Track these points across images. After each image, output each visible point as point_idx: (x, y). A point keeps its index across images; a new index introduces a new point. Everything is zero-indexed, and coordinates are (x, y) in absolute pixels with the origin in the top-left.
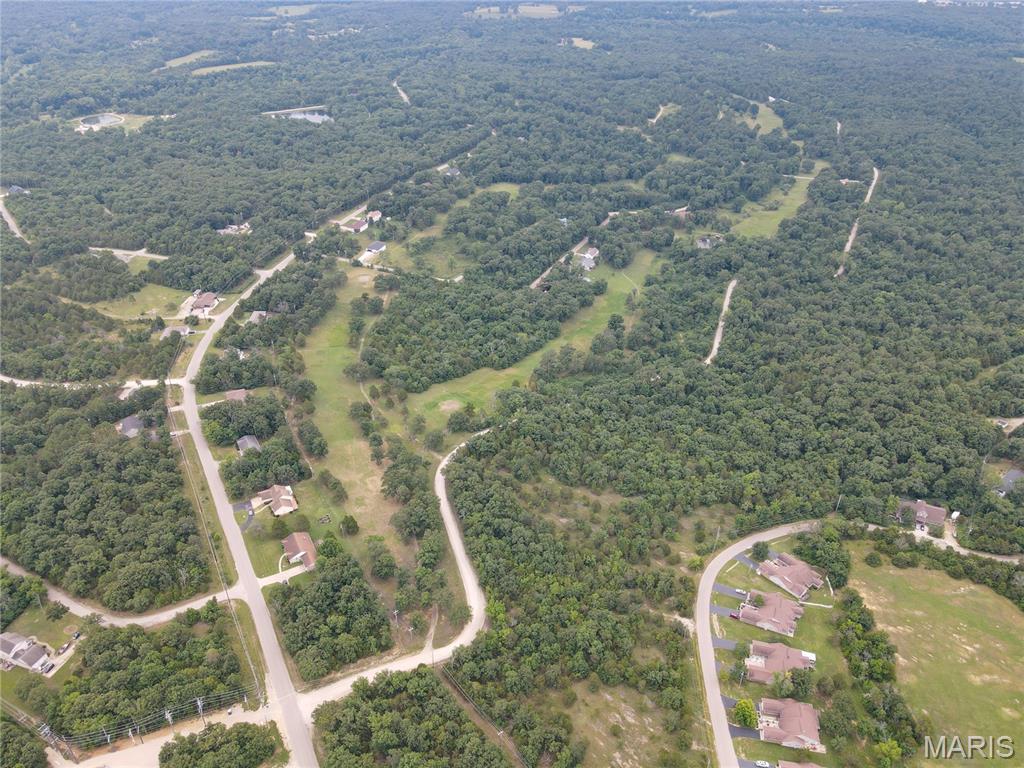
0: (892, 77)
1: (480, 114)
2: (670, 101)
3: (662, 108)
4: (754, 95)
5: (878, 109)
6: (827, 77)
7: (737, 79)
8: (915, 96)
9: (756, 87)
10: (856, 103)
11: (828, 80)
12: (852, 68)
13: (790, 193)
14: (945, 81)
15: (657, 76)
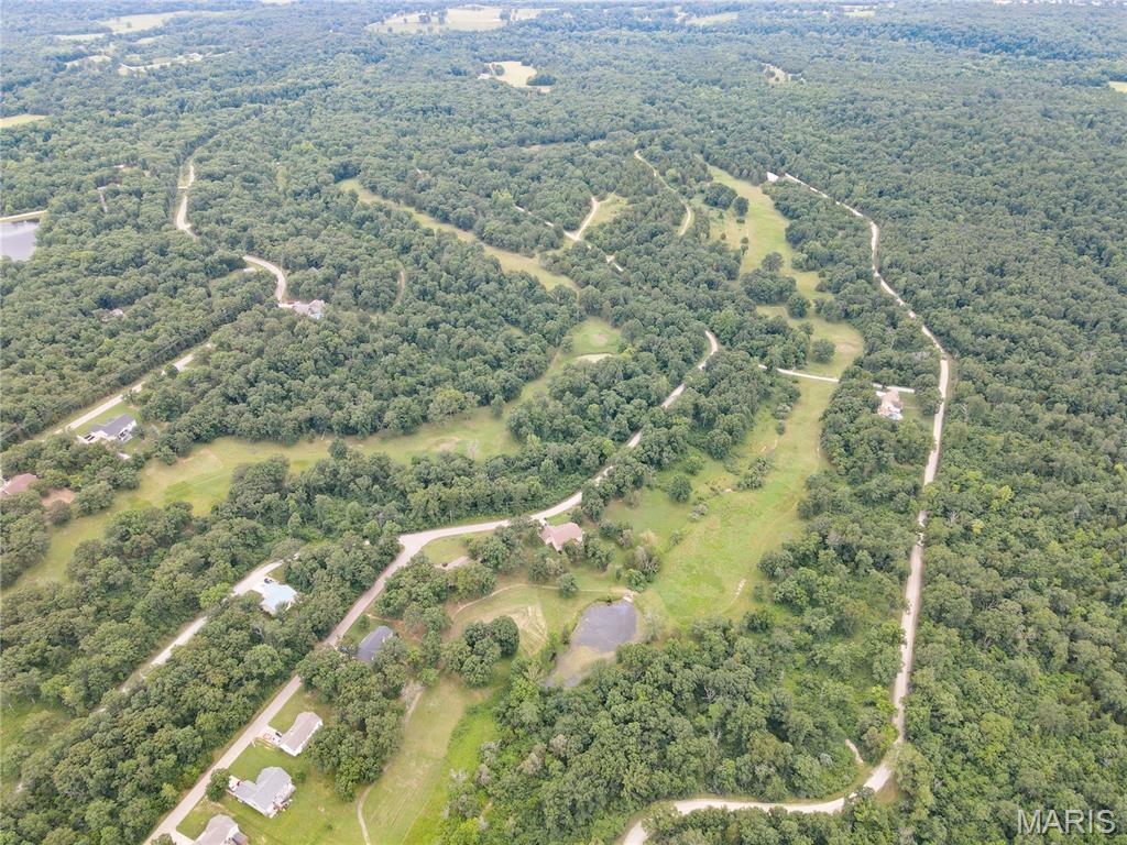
0: (949, 134)
1: (272, 240)
2: (609, 190)
3: (596, 204)
4: (745, 172)
5: (935, 199)
6: (857, 132)
7: (722, 142)
8: (989, 172)
9: (748, 157)
10: (899, 188)
11: (857, 138)
12: (890, 115)
13: (788, 425)
14: (1030, 141)
15: (603, 137)
